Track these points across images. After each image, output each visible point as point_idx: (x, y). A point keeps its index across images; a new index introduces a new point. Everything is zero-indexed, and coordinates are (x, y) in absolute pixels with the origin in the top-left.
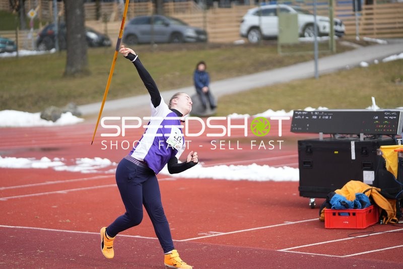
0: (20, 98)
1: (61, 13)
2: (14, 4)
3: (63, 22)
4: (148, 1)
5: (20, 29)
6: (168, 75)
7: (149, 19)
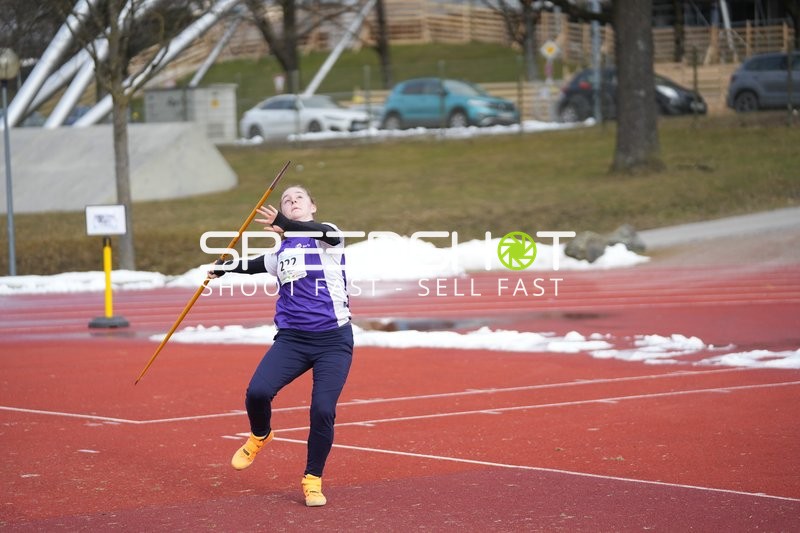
0: (526, 214)
1: (606, 47)
2: (514, 30)
3: (611, 66)
4: (781, 24)
5: (528, 81)
7: (784, 59)
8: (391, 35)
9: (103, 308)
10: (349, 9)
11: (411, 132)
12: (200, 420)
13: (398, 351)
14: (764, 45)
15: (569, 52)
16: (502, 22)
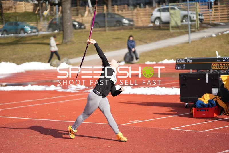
0: (40, 56)
1: (60, 13)
2: (36, 9)
3: (61, 17)
4: (103, 6)
5: (40, 21)
6: (114, 43)
7: (104, 14)
8: (4, 10)
11: (10, 35)
13: (7, 92)
14: (99, 11)
15: (50, 14)
16: (33, 6)
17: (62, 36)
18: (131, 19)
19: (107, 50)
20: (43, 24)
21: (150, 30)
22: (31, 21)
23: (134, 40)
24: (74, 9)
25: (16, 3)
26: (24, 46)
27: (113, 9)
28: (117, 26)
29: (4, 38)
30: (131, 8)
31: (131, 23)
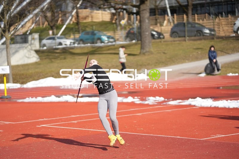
2: (113, 17)
3: (139, 26)
4: (183, 15)
5: (117, 31)
6: (195, 54)
7: (184, 24)
8: (80, 19)
9: (4, 94)
10: (69, 13)
11: (86, 45)
12: (30, 122)
13: (83, 103)
14: (179, 20)
15: (128, 23)
16: (110, 15)
17: (140, 46)
18: (213, 29)
19: (187, 61)
20: (121, 34)
21: (232, 41)
22: (108, 30)
23: (215, 50)
24: (153, 18)
25: (93, 12)
26: (101, 56)
27: (194, 18)
28: (198, 36)
29: (81, 48)
30: (213, 17)
31: (213, 33)
